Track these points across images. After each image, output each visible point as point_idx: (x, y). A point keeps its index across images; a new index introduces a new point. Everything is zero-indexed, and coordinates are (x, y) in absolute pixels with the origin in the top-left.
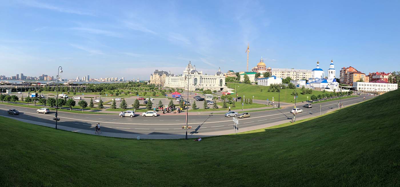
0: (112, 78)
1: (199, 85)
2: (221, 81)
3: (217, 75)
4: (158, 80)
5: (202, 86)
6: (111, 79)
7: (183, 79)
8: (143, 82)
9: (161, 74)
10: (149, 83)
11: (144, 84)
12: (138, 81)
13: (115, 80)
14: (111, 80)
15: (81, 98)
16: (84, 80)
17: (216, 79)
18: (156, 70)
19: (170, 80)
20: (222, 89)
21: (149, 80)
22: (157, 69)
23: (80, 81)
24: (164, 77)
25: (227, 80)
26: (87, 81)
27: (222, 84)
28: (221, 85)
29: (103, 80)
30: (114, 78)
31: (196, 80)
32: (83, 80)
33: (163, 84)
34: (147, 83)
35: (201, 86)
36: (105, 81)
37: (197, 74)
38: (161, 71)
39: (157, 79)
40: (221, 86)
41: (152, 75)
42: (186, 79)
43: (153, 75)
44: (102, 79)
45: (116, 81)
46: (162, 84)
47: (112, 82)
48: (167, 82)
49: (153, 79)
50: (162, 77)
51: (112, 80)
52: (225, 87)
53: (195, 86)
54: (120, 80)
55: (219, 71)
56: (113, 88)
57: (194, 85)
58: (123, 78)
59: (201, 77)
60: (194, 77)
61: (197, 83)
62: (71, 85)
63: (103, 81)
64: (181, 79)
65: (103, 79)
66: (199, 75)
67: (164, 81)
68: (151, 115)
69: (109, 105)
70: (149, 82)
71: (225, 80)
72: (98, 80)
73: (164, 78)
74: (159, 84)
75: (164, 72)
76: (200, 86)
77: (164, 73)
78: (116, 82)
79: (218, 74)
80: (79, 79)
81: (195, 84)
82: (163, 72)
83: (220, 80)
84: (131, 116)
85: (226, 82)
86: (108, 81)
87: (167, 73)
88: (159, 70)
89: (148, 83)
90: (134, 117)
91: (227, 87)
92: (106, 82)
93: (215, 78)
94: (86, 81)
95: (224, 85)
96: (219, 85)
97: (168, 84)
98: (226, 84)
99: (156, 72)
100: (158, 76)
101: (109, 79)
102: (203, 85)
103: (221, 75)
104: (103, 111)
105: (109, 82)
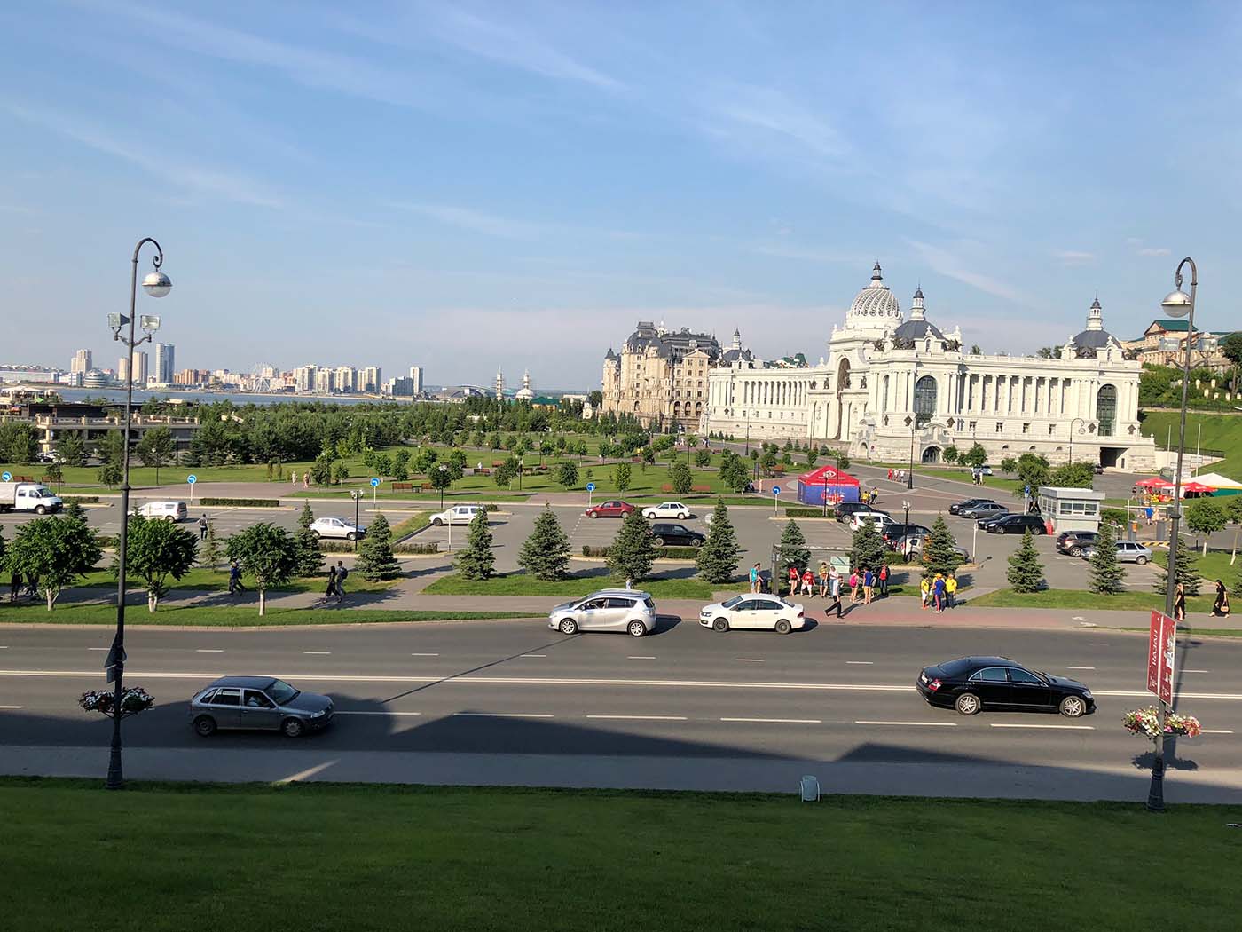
0: (341, 371)
1: (951, 422)
2: (1107, 397)
3: (1080, 356)
4: (659, 387)
5: (967, 432)
6: (332, 376)
7: (827, 384)
8: (555, 401)
9: (673, 348)
10: (594, 406)
11: (562, 414)
12: (524, 393)
13: (361, 386)
14: (332, 383)
15: (182, 507)
16: (136, 377)
17: (1067, 382)
18: (641, 327)
19: (739, 392)
20: (1109, 455)
21: (590, 390)
22: (646, 320)
23: (104, 381)
24: (695, 368)
25: (1151, 389)
26: (156, 385)
27: (1113, 417)
28: (1106, 428)
29: (278, 384)
30: (355, 374)
31: (926, 386)
32: (122, 376)
33: (686, 413)
34: (579, 408)
35: (960, 428)
36: (291, 389)
37: (936, 346)
38: (679, 332)
39: (651, 382)
40: (1108, 433)
41: (615, 357)
42: (848, 384)
43: (624, 358)
44: (267, 372)
45: (370, 387)
46: (682, 415)
47: (344, 396)
48: (716, 399)
49: (624, 385)
50: (684, 372)
51: (339, 383)
52: (1137, 437)
53: (921, 433)
54: (392, 382)
55: (1094, 325)
56: (379, 433)
57: (912, 424)
58: (414, 374)
59: (962, 367)
60: (912, 367)
61: (932, 409)
62: (44, 409)
63: (282, 391)
64: (813, 385)
65: (276, 374)
66: (950, 356)
67: (694, 394)
68: (766, 619)
69: (421, 551)
70: (596, 399)
71: (1136, 390)
72: (242, 383)
73: (695, 379)
74: (662, 415)
75: (693, 336)
76: (952, 432)
77: (693, 343)
78: (367, 398)
79: (1087, 345)
80: (89, 367)
81: (923, 416)
82: (686, 336)
83: (1096, 388)
84: (637, 630)
85: (1140, 404)
86: (311, 385)
87: (714, 343)
88: (662, 329)
89: (587, 405)
90: (654, 632)
91: (1151, 440)
92: (301, 394)
93: (1062, 376)
94: (150, 385)
95: (1131, 429)
96: (1092, 427)
97: (726, 417)
98: (1141, 416)
99: (643, 338)
100: (654, 365)
101: (319, 376)
102: (973, 424)
103: (1110, 357)
104: (409, 596)
105: (322, 394)
